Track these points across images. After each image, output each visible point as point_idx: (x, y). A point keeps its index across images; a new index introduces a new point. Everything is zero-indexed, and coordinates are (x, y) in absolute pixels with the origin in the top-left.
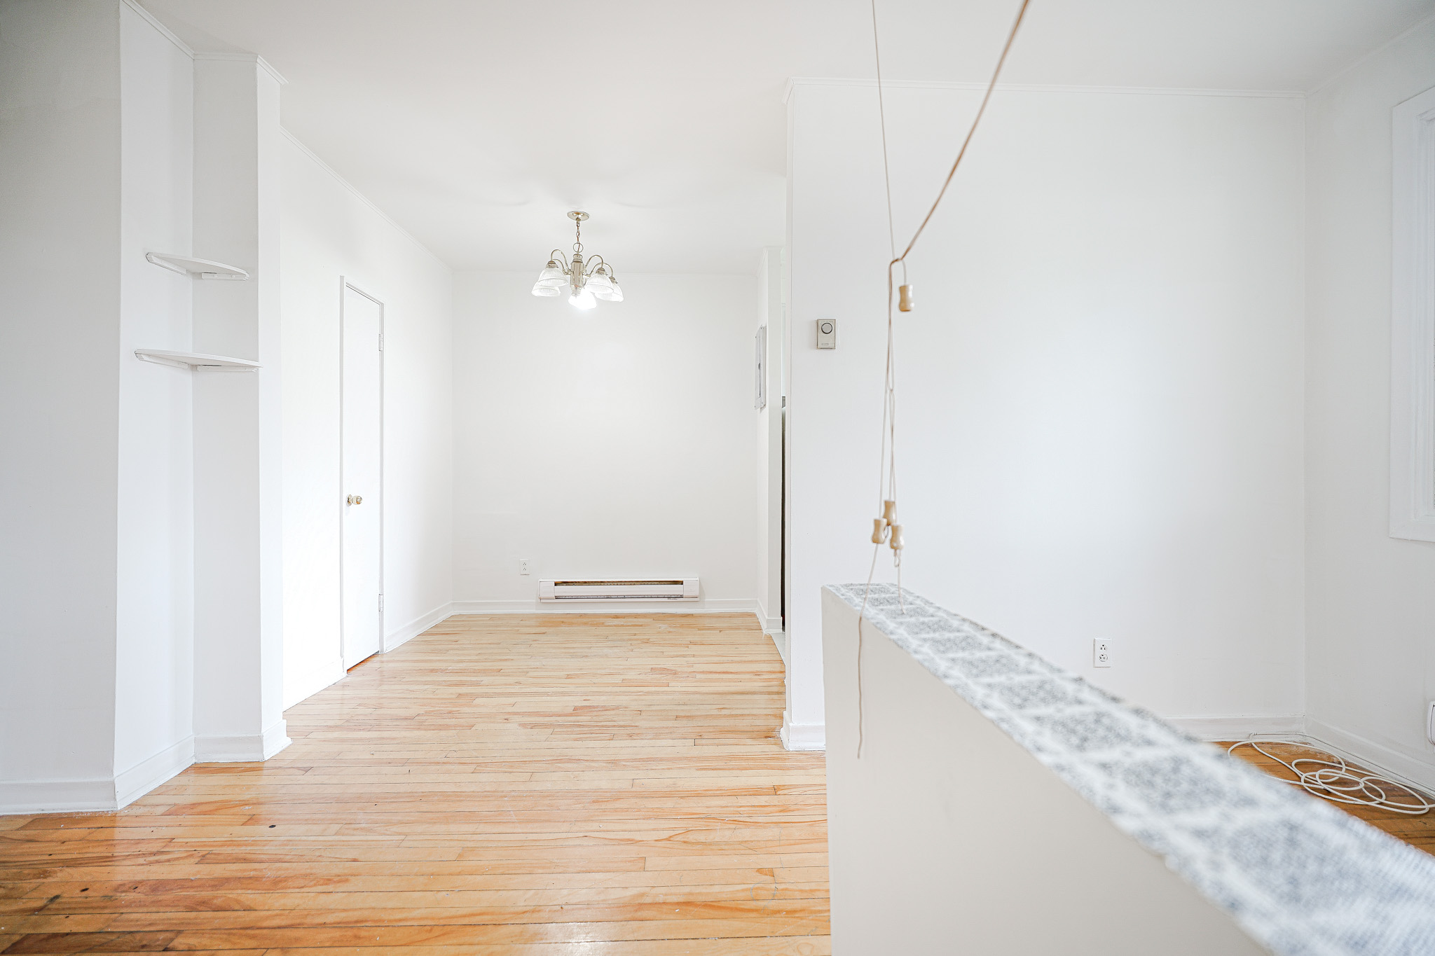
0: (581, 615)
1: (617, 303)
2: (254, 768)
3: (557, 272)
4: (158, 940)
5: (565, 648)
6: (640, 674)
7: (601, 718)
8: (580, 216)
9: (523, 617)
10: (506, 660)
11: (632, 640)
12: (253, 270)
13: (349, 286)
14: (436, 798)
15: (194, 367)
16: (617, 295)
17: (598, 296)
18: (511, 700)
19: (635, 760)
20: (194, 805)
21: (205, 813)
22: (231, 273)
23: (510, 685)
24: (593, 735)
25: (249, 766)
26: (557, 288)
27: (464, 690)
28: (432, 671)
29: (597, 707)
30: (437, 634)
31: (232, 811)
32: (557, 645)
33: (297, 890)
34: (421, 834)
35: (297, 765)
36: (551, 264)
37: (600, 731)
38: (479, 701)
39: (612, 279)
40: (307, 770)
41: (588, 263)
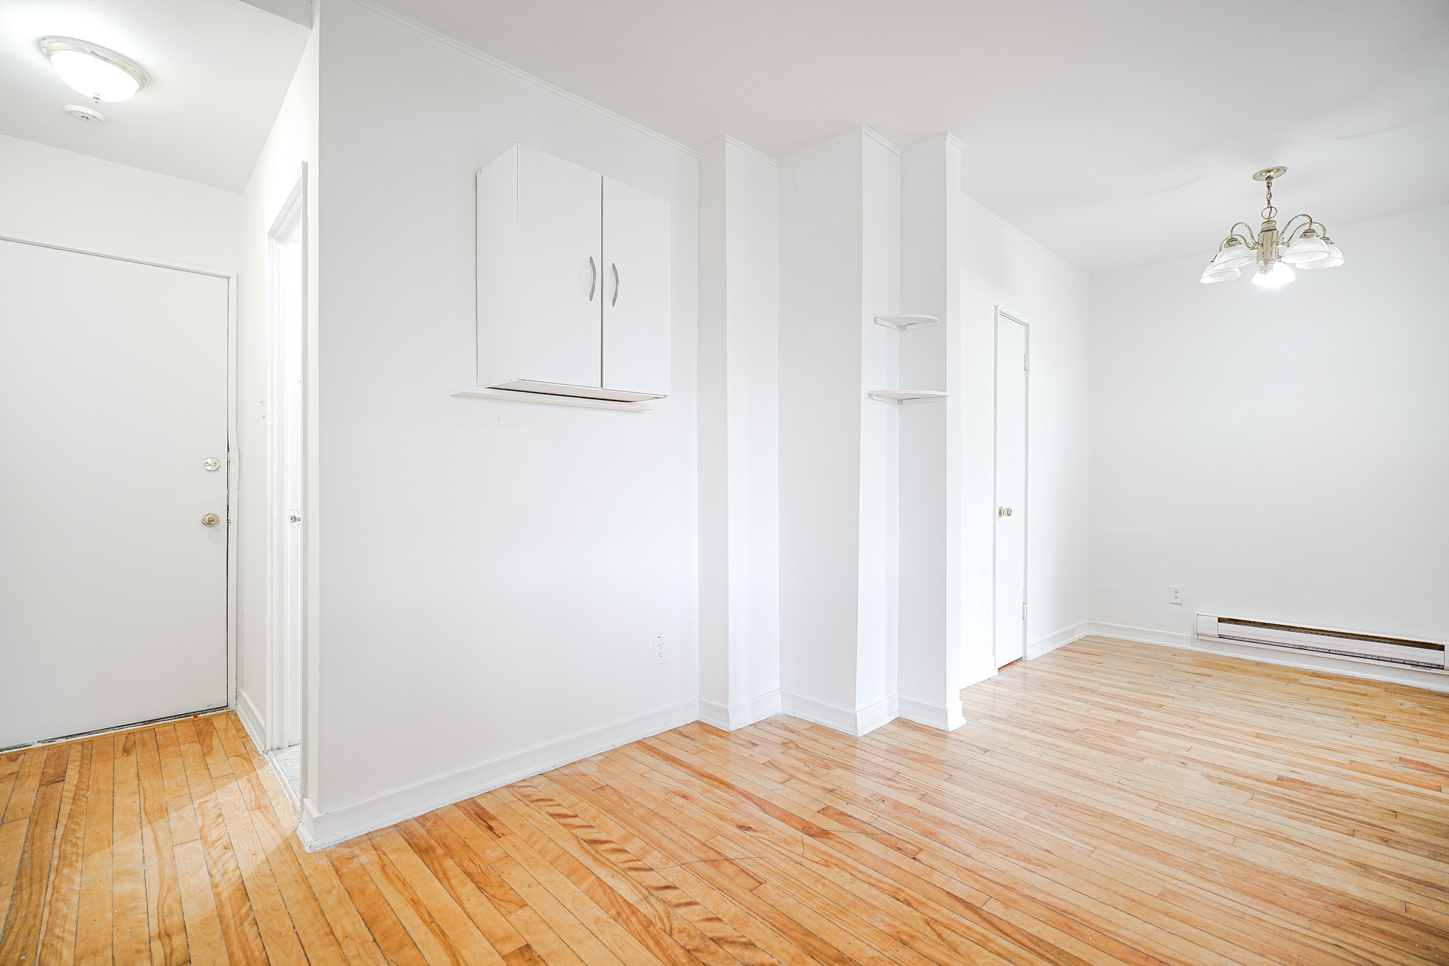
0: (1258, 664)
1: (1336, 268)
2: (941, 735)
3: (1238, 250)
4: (907, 849)
5: (1244, 699)
6: (1380, 761)
7: (1325, 803)
8: (1272, 173)
9: (1175, 652)
10: (1165, 696)
11: (1353, 711)
12: (943, 315)
13: (1002, 314)
14: (1118, 822)
15: (900, 401)
16: (1337, 259)
17: (1299, 266)
18: (1188, 744)
19: (1402, 876)
20: (906, 751)
21: (916, 760)
22: (927, 321)
23: (1177, 725)
24: (1317, 820)
25: (939, 732)
26: (1237, 270)
27: (1122, 717)
28: (1081, 688)
29: (1315, 786)
30: (1077, 652)
31: (934, 766)
32: (1231, 694)
33: (1004, 857)
34: (1111, 853)
35: (976, 744)
36: (1231, 242)
37: (1330, 819)
38: (1141, 733)
39: (1326, 239)
40: (986, 751)
41: (1285, 229)
